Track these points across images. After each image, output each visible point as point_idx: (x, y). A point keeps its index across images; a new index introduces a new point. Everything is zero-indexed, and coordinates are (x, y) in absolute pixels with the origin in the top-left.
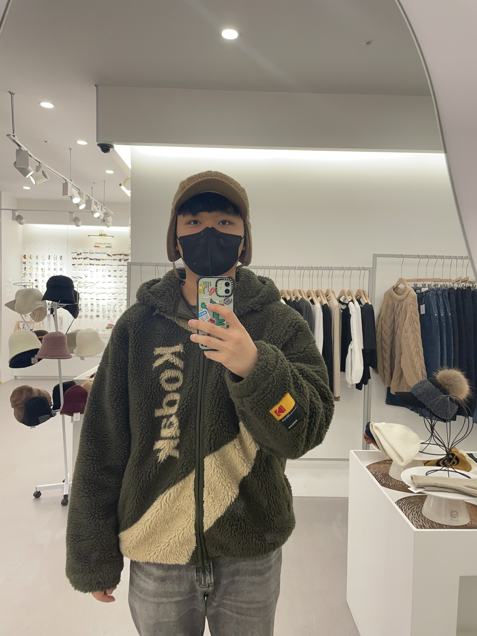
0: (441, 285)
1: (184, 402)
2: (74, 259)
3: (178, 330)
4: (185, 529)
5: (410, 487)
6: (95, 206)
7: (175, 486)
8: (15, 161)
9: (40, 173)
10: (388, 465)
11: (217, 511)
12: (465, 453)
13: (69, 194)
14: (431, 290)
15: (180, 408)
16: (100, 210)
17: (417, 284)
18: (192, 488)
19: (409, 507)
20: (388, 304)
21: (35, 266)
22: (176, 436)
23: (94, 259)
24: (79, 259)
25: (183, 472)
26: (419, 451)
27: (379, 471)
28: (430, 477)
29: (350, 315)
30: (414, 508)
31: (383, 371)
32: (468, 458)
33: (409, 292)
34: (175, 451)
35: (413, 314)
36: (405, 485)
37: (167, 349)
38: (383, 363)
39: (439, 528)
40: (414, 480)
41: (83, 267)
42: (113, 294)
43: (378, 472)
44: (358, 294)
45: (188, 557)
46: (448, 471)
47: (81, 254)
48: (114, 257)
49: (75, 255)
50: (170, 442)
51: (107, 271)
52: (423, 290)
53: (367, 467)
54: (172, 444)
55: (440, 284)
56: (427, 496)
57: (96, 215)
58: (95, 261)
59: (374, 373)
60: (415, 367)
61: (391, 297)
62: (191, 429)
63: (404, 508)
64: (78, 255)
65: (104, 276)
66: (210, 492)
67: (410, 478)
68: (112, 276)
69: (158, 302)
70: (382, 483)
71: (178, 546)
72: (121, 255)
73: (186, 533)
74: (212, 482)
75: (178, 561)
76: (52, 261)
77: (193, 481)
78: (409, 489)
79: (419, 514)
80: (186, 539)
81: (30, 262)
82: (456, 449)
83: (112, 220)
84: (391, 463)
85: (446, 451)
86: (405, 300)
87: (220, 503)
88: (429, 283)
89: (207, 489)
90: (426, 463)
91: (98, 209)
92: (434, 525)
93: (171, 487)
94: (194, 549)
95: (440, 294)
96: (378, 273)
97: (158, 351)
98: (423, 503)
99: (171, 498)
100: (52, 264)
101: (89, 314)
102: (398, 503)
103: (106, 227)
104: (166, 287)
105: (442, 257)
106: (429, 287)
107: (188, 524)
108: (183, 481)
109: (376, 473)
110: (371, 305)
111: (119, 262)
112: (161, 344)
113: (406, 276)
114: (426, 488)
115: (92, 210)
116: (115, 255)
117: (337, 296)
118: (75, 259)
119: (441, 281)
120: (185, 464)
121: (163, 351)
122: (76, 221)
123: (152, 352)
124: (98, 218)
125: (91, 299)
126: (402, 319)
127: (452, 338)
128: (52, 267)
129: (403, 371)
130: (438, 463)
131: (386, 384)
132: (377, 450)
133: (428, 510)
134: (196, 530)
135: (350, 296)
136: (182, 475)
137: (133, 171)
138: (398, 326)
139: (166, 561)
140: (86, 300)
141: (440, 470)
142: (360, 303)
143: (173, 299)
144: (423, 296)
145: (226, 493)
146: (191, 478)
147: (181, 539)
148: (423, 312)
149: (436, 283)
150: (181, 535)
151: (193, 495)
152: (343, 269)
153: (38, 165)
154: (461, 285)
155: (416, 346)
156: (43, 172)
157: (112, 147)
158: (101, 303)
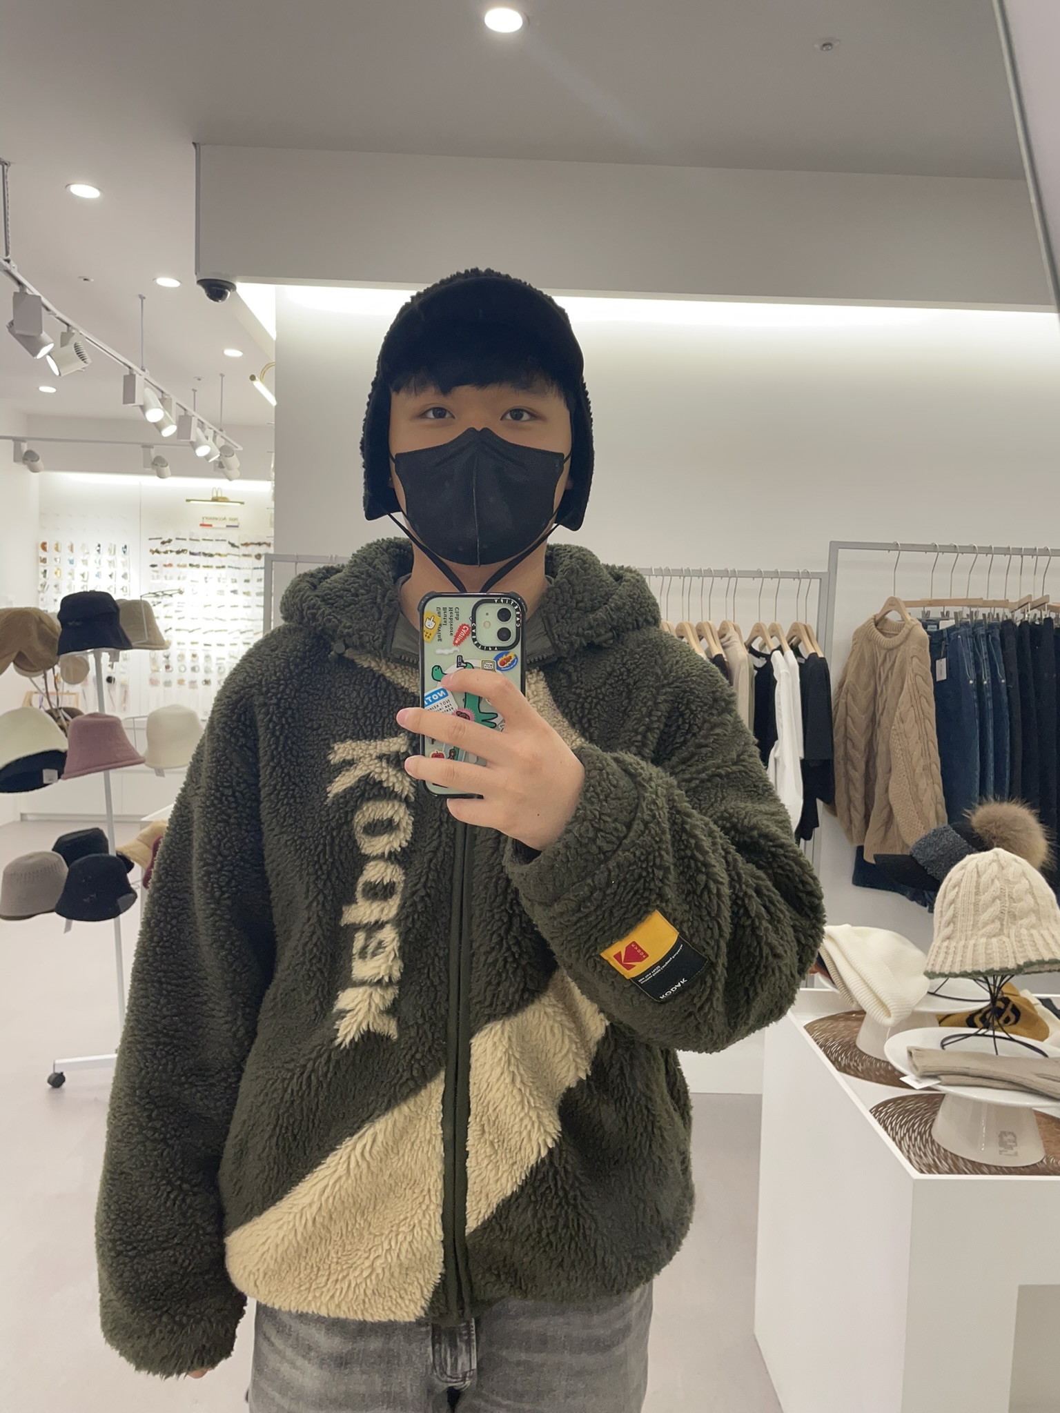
0: (984, 615)
1: (418, 887)
2: (156, 554)
3: (390, 695)
4: (417, 1229)
5: (904, 1075)
6: (199, 430)
7: (390, 1114)
8: (12, 318)
9: (70, 349)
10: (855, 1024)
11: (504, 1180)
12: (1033, 998)
13: (139, 401)
14: (961, 625)
15: (405, 903)
16: (210, 439)
17: (929, 612)
18: (437, 1119)
19: (901, 1120)
20: (862, 655)
21: (66, 567)
22: (390, 978)
23: (199, 554)
24: (166, 552)
25: (412, 1078)
26: (929, 993)
27: (835, 1037)
28: (952, 1053)
29: (775, 682)
30: (914, 1124)
31: (849, 810)
32: (1041, 1009)
33: (910, 630)
34: (385, 1019)
35: (919, 679)
36: (894, 1069)
37: (363, 744)
38: (848, 792)
39: (971, 1173)
40: (914, 1059)
41: (173, 571)
42: (242, 633)
43: (831, 1040)
44: (794, 634)
45: (423, 1302)
46: (994, 1037)
47: (170, 541)
48: (244, 550)
49: (157, 545)
50: (371, 995)
51: (230, 581)
52: (944, 625)
53: (805, 1027)
54: (377, 999)
55: (982, 612)
56: (944, 1095)
57: (202, 451)
58: (202, 557)
59: (827, 813)
60: (921, 801)
61: (870, 641)
62: (437, 959)
63: (891, 1123)
64: (163, 543)
65: (221, 592)
66: (486, 1129)
67: (906, 1054)
68: (240, 592)
69: (340, 622)
70: (840, 1063)
71: (396, 1274)
72: (259, 544)
73: (419, 1239)
74: (489, 1103)
75: (394, 1313)
76: (105, 556)
77: (439, 1101)
78: (902, 1079)
79: (927, 1139)
80: (418, 1257)
81: (56, 559)
82: (1012, 987)
83: (239, 465)
84: (862, 1020)
85: (990, 992)
86: (902, 647)
87: (511, 1157)
88: (958, 609)
89: (478, 1119)
90: (943, 1020)
91: (207, 438)
92: (961, 1164)
93: (379, 1116)
94: (438, 1281)
95: (983, 635)
96: (841, 587)
97: (342, 751)
98: (935, 1113)
99: (376, 1149)
100: (105, 563)
101: (188, 675)
102: (876, 1111)
103: (227, 481)
104: (361, 581)
105: (988, 551)
106: (956, 618)
107: (424, 1215)
108: (411, 1102)
109: (827, 1040)
110: (823, 659)
111: (257, 561)
112: (349, 734)
113: (905, 593)
114: (943, 1077)
115: (193, 439)
116: (246, 545)
117: (746, 638)
118: (158, 552)
119: (985, 604)
120: (418, 1056)
121: (354, 749)
122: (157, 466)
123: (325, 756)
124: (207, 457)
125: (193, 643)
126: (893, 690)
127: (1008, 733)
128: (105, 570)
129: (894, 809)
130: (970, 1022)
131: (855, 838)
132: (830, 988)
133: (945, 1129)
134: (444, 1229)
135: (775, 638)
136: (411, 1084)
137: (279, 346)
138: (884, 709)
139: (363, 1314)
140: (181, 646)
141: (976, 1034)
142: (797, 653)
143: (381, 613)
144: (943, 640)
145: (525, 1134)
146: (434, 1094)
147: (406, 1257)
148: (942, 675)
149: (974, 610)
150: (405, 1245)
151: (439, 1138)
152: (759, 574)
153: (65, 331)
154: (1031, 615)
155: (925, 753)
156: (76, 347)
157: (232, 287)
158: (215, 652)
